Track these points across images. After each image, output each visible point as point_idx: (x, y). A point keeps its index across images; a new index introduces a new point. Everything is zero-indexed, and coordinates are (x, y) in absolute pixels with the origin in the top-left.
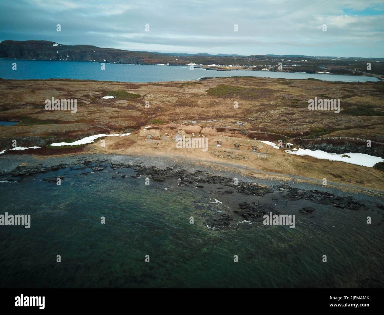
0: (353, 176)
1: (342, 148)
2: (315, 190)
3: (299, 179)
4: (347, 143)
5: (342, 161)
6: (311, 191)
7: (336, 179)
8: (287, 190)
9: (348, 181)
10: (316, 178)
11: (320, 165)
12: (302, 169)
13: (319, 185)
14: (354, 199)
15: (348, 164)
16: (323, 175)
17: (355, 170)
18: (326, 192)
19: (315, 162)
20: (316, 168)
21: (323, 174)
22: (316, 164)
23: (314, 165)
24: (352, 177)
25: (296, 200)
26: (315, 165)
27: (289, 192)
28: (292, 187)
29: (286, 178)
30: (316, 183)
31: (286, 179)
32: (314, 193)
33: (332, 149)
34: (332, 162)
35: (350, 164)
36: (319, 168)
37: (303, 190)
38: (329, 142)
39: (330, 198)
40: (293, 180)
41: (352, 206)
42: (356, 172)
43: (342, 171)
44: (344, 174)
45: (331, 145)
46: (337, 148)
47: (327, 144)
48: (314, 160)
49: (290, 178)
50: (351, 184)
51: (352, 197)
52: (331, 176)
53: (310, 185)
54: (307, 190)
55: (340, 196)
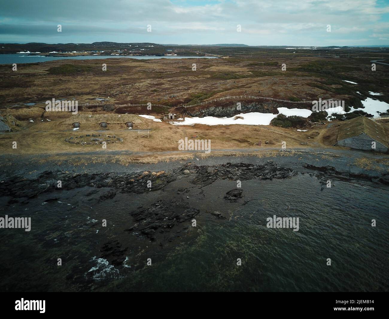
0: (257, 137)
1: (232, 110)
2: (228, 164)
4: (236, 103)
5: (237, 124)
6: (223, 165)
7: (243, 145)
8: (193, 171)
9: (258, 145)
10: (220, 148)
11: (217, 132)
13: (229, 155)
14: (277, 165)
15: (245, 126)
16: (227, 143)
17: (256, 130)
18: (241, 163)
19: (210, 130)
20: (213, 136)
21: (226, 141)
22: (211, 131)
23: (210, 133)
24: (256, 138)
25: (211, 183)
26: (211, 133)
27: (197, 173)
28: (199, 165)
29: (187, 155)
30: (225, 154)
31: (187, 157)
32: (228, 167)
33: (222, 112)
34: (227, 127)
35: (247, 126)
36: (217, 136)
37: (213, 167)
38: (217, 104)
39: (250, 169)
40: (196, 156)
41: (280, 174)
42: (258, 132)
43: (243, 134)
44: (248, 137)
45: (220, 108)
46: (227, 110)
47: (215, 107)
48: (208, 128)
49: (192, 155)
50: (262, 146)
51: (272, 162)
52: (236, 142)
53: (217, 158)
54: (219, 166)
55: (260, 164)
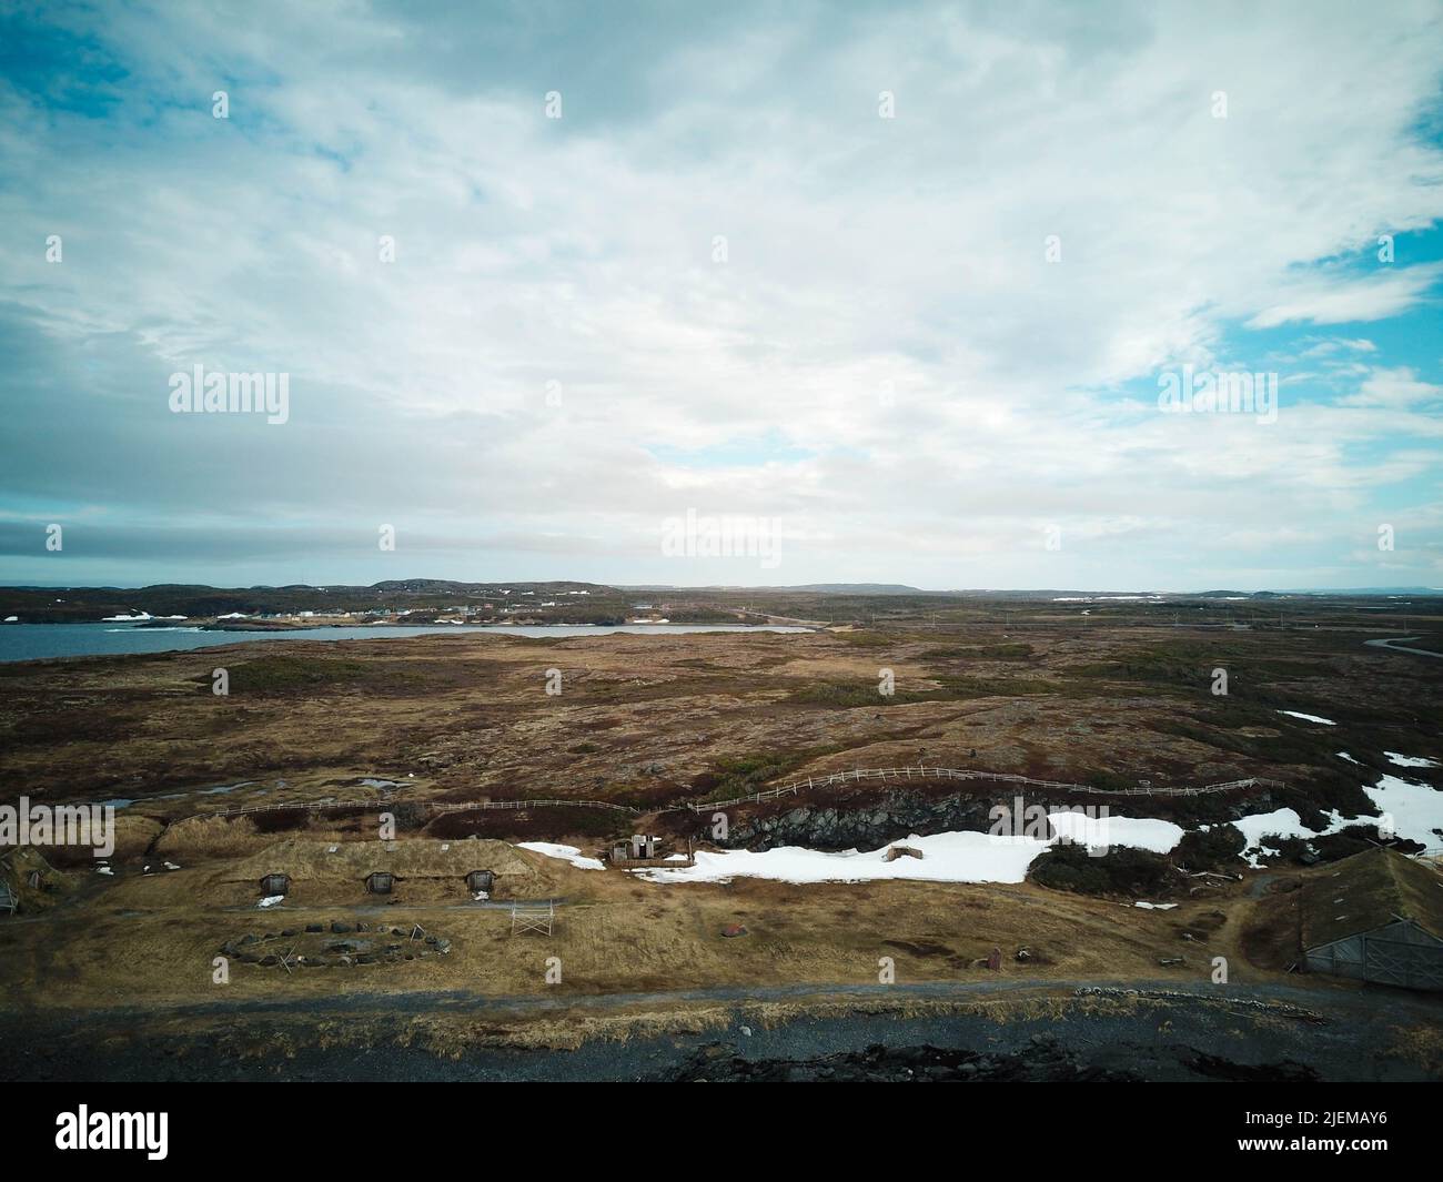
0: (983, 932)
1: (877, 820)
2: (872, 1050)
3: (765, 1000)
4: (890, 794)
5: (900, 876)
6: (852, 1058)
7: (928, 965)
9: (986, 965)
10: (837, 978)
11: (820, 911)
12: (754, 946)
13: (877, 1013)
14: (1072, 1055)
15: (930, 887)
16: (864, 958)
17: (973, 903)
18: (927, 1048)
19: (794, 903)
20: (808, 927)
21: (860, 950)
22: (798, 908)
23: (794, 916)
24: (979, 938)
26: (799, 913)
28: (752, 1059)
29: (703, 1013)
30: (858, 1006)
31: (701, 1019)
32: (872, 1066)
33: (837, 831)
34: (862, 889)
35: (937, 887)
36: (824, 926)
37: (812, 1063)
38: (819, 799)
40: (740, 1018)
42: (982, 912)
43: (927, 921)
44: (944, 932)
45: (829, 814)
46: (856, 823)
47: (811, 809)
48: (785, 895)
49: (721, 1009)
50: (1004, 973)
51: (1053, 1043)
52: (900, 955)
53: (827, 1023)
54: (834, 1060)
55: (1003, 1052)
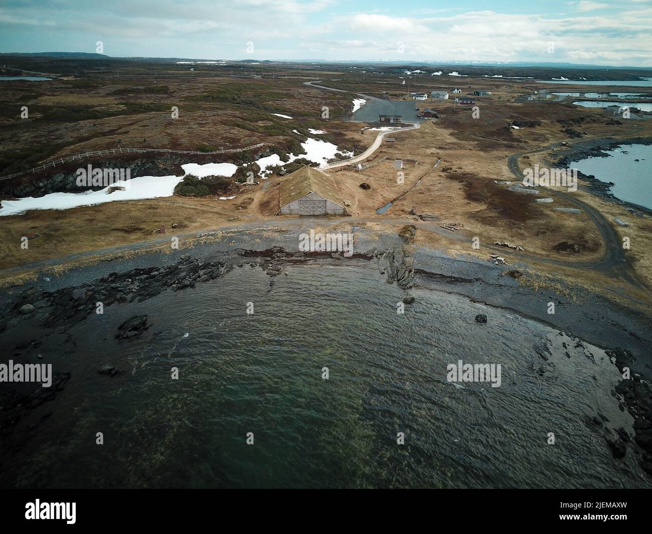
0: (157, 219)
2: (111, 275)
3: (55, 264)
4: (105, 163)
5: (115, 200)
6: (102, 280)
7: (133, 236)
8: (42, 303)
9: (160, 232)
10: (90, 249)
11: (77, 221)
12: (45, 241)
13: (112, 260)
14: (197, 260)
15: (131, 203)
16: (102, 238)
17: (151, 207)
18: (136, 269)
19: (63, 219)
20: (73, 229)
21: (100, 235)
23: (63, 225)
24: (155, 222)
25: (85, 318)
26: (66, 223)
27: (51, 305)
28: (52, 290)
29: (22, 276)
30: (102, 258)
31: (21, 279)
32: (112, 282)
34: (97, 208)
35: (134, 202)
36: (80, 227)
37: (83, 286)
38: (68, 168)
39: (155, 276)
40: (42, 275)
41: (204, 274)
42: (155, 210)
43: (131, 218)
44: (139, 221)
47: (65, 174)
48: (57, 215)
49: (32, 272)
50: (167, 234)
51: (189, 257)
52: (120, 234)
53: (87, 269)
54: (94, 283)
55: (169, 265)
